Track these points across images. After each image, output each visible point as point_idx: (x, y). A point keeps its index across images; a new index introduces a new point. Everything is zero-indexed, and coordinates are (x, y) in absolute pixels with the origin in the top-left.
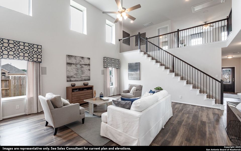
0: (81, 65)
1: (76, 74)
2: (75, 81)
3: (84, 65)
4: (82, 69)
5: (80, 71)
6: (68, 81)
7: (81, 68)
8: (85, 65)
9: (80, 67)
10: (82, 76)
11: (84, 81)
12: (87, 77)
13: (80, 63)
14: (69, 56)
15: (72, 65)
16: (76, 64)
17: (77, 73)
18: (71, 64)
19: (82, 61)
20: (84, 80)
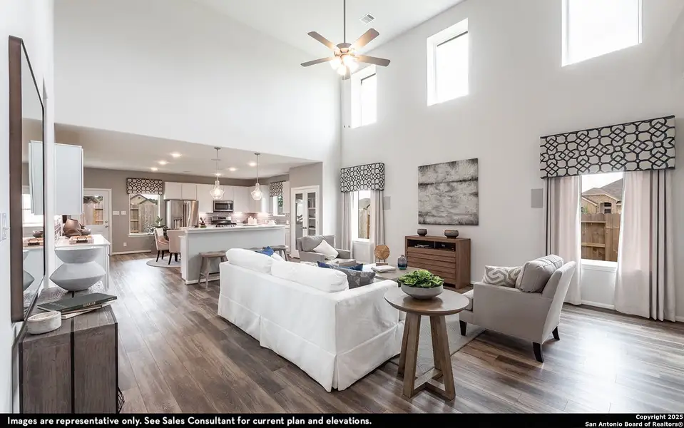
0: (448, 183)
1: (436, 208)
2: (433, 224)
3: (457, 182)
4: (451, 194)
5: (446, 200)
6: (420, 223)
7: (449, 191)
8: (461, 181)
9: (447, 188)
10: (451, 213)
11: (457, 225)
12: (466, 215)
13: (447, 180)
14: (423, 169)
15: (429, 186)
16: (438, 183)
17: (439, 204)
18: (427, 184)
19: (453, 172)
20: (457, 223)
